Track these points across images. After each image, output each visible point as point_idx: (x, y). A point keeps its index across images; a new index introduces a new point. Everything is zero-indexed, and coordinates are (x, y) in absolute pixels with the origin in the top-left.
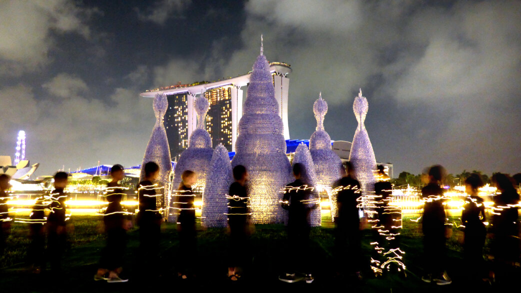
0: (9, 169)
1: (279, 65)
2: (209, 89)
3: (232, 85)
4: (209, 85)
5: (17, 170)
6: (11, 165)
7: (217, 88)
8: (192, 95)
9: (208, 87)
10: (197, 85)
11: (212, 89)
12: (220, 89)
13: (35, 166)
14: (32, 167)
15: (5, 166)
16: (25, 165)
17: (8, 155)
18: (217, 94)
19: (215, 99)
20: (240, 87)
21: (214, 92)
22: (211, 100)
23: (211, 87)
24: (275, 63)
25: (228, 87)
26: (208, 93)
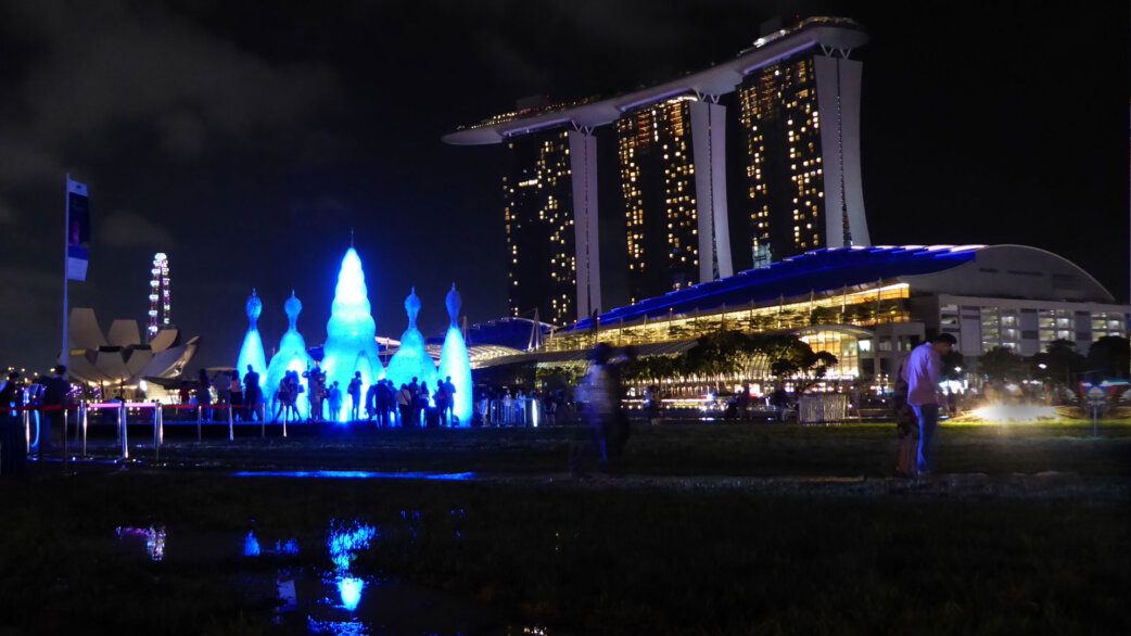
0: (136, 353)
1: (828, 24)
2: (628, 110)
3: (692, 93)
4: (626, 98)
5: (154, 355)
6: (137, 342)
7: (651, 105)
8: (583, 131)
9: (624, 104)
10: (595, 101)
11: (636, 108)
12: (657, 109)
13: (193, 344)
14: (186, 348)
15: (125, 345)
16: (171, 342)
17: (133, 318)
18: (652, 123)
19: (646, 137)
20: (715, 97)
21: (643, 116)
22: (635, 141)
23: (634, 104)
24: (816, 20)
25: (680, 99)
26: (626, 123)
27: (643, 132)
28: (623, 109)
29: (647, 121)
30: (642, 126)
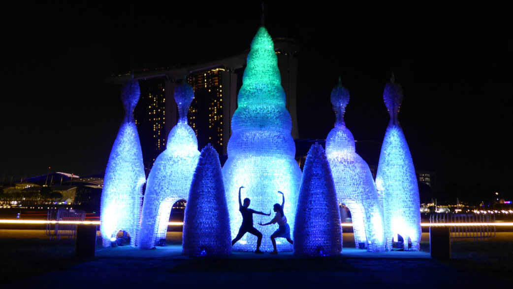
1: (285, 41)
2: (193, 73)
3: (223, 67)
4: (192, 67)
7: (204, 71)
8: (172, 81)
9: (191, 70)
11: (197, 72)
12: (207, 73)
18: (204, 79)
19: (201, 86)
20: (233, 70)
21: (200, 76)
22: (196, 87)
23: (196, 70)
24: (280, 39)
25: (217, 69)
26: (192, 78)
27: (200, 83)
28: (191, 72)
29: (202, 78)
30: (200, 80)
